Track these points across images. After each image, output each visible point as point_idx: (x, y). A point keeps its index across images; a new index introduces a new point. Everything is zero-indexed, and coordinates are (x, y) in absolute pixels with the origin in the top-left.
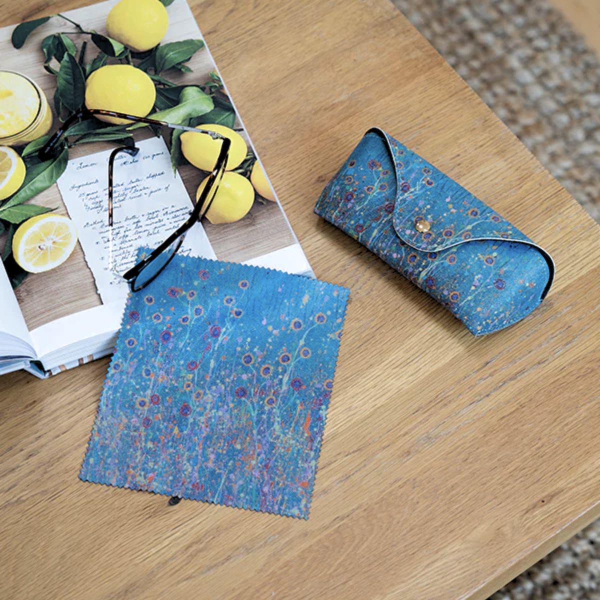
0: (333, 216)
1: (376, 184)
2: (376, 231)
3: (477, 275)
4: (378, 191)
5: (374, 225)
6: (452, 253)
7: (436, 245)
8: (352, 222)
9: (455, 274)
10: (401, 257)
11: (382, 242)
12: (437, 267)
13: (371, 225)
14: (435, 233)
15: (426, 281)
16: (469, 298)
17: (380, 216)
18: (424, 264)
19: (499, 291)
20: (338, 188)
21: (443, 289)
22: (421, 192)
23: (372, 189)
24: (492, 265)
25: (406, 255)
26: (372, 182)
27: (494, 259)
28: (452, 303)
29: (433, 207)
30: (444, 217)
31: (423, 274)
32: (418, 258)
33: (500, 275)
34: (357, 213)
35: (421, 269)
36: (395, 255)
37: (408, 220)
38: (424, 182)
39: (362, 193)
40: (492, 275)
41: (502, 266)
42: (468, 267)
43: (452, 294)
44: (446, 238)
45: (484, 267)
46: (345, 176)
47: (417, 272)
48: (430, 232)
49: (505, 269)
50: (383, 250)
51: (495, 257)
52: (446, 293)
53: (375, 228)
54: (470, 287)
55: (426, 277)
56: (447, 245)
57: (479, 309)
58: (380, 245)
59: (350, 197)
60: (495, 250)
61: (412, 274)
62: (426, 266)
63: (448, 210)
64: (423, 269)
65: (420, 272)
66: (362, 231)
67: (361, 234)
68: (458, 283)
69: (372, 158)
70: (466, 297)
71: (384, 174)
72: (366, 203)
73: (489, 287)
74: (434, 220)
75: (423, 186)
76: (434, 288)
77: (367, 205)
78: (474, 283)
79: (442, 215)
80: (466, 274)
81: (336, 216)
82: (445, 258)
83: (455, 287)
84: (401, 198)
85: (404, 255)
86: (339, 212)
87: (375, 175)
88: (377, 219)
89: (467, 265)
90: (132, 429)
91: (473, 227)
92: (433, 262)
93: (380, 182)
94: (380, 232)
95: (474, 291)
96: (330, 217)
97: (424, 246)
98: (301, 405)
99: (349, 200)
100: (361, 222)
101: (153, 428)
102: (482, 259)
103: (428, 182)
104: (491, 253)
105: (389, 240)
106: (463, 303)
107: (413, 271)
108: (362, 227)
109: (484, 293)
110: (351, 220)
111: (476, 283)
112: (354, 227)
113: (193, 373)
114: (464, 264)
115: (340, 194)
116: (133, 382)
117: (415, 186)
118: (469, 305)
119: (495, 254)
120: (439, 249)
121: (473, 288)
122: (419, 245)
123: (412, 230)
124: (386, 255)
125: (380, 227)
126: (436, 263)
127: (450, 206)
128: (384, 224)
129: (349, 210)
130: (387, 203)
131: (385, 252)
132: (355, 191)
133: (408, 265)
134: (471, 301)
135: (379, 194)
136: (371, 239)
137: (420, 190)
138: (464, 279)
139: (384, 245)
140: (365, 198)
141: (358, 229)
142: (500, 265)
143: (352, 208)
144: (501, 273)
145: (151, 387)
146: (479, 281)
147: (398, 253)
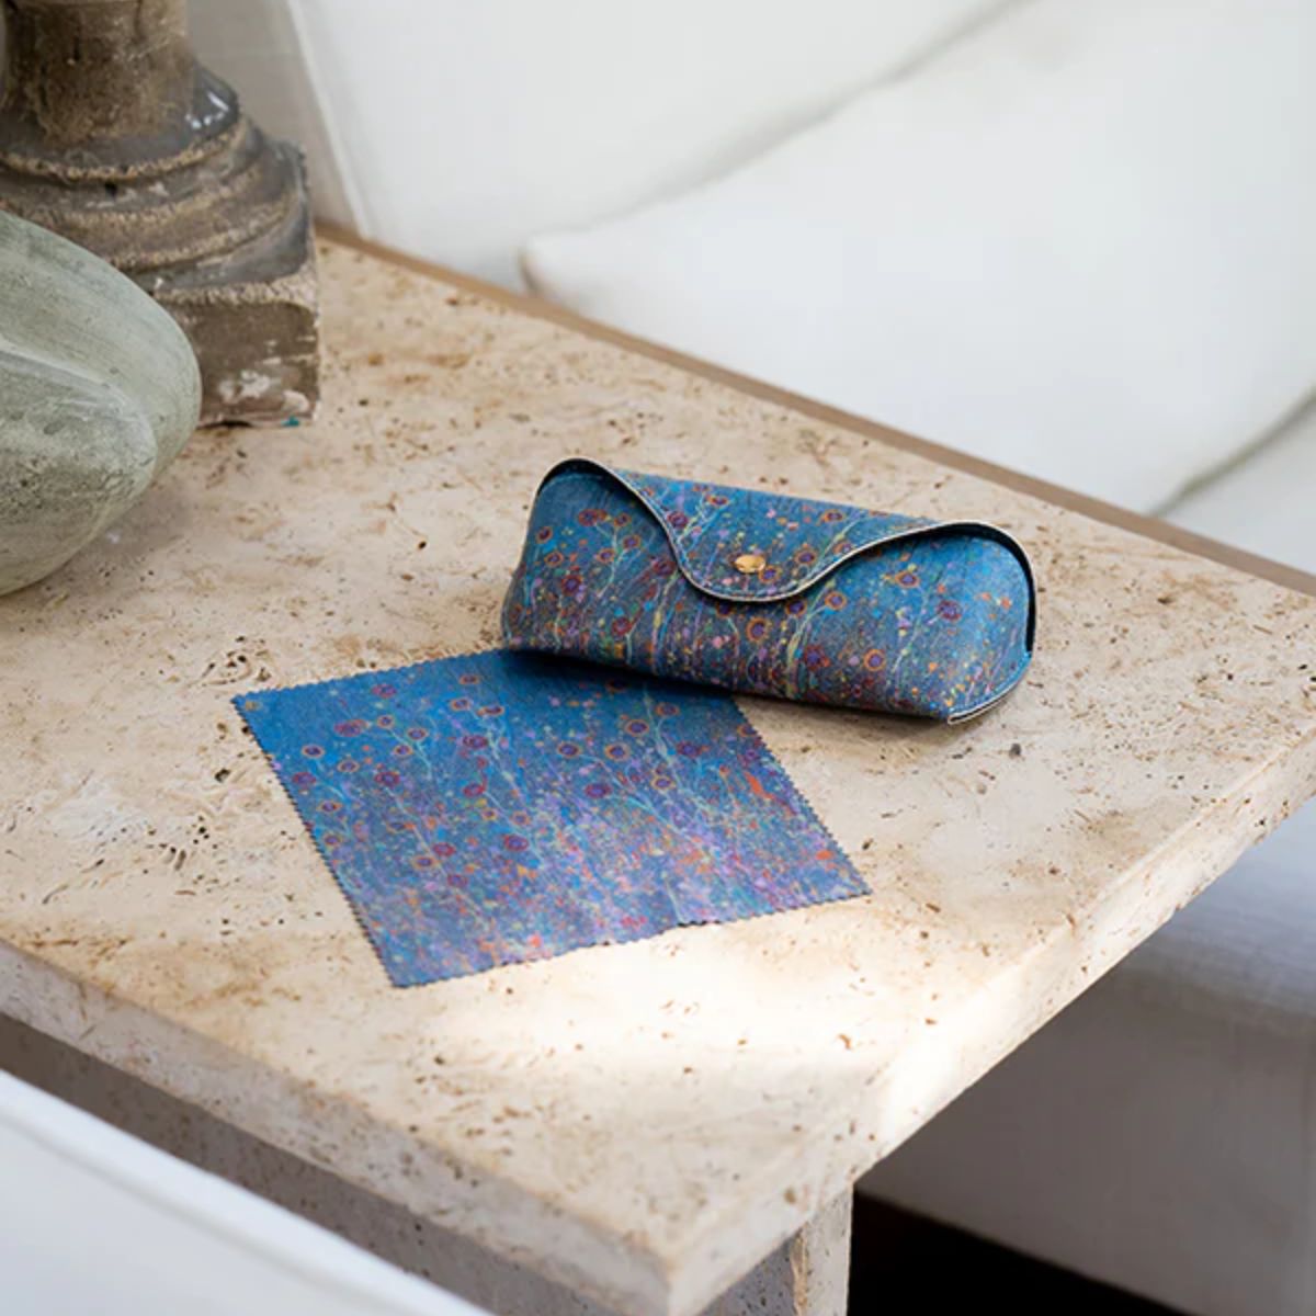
0: (556, 631)
1: (614, 544)
2: (658, 615)
3: (897, 608)
4: (625, 551)
5: (648, 605)
6: (830, 591)
7: (794, 582)
8: (601, 622)
9: (855, 622)
10: (733, 638)
11: (680, 630)
12: (814, 624)
13: (642, 610)
14: (781, 566)
15: (804, 658)
16: (904, 652)
17: (654, 586)
18: (784, 628)
19: (955, 622)
20: (537, 583)
21: (846, 657)
22: (712, 518)
23: (611, 553)
24: (917, 585)
25: (740, 631)
26: (606, 542)
27: (915, 575)
28: (876, 675)
29: (749, 532)
30: (780, 540)
31: (792, 647)
32: (768, 623)
33: (941, 596)
34: (604, 603)
35: (783, 641)
36: (717, 642)
37: (716, 565)
38: (708, 504)
39: (593, 566)
40: (926, 601)
41: (938, 579)
42: (874, 602)
43: (868, 657)
44: (805, 565)
45: (904, 592)
46: (541, 558)
47: (776, 650)
48: (771, 567)
49: (944, 583)
50: (689, 644)
51: (916, 571)
52: (854, 661)
53: (653, 610)
54: (896, 633)
55: (801, 652)
56: (815, 575)
57: (932, 666)
58: (678, 636)
59: (572, 584)
60: (909, 561)
61: (768, 660)
62: (792, 631)
63: (781, 528)
64: (789, 639)
65: (784, 648)
66: (628, 630)
67: (628, 636)
68: (868, 634)
69: (581, 510)
70: (898, 652)
71: (619, 523)
72: (611, 579)
73: (931, 622)
74: (765, 549)
75: (711, 510)
76: (826, 663)
77: (616, 582)
78: (900, 625)
79: (775, 537)
80: (877, 614)
81: (561, 627)
82: (822, 603)
83: (868, 642)
84: (680, 538)
85: (736, 631)
86: (564, 617)
87: (603, 532)
88: (650, 593)
89: (868, 600)
90: (438, 897)
91: (847, 534)
92: (801, 619)
93: (619, 537)
94: (667, 613)
95: (907, 637)
96: (550, 635)
97: (770, 591)
98: (723, 770)
99: (575, 589)
100: (620, 614)
101: (475, 884)
102: (892, 582)
103: (715, 501)
104: (905, 566)
105: (693, 619)
106: (896, 666)
107: (770, 653)
108: (623, 620)
109: (927, 635)
110: (596, 619)
111: (902, 621)
112: (607, 630)
113: (484, 797)
114: (863, 600)
115: (549, 589)
116: (381, 845)
117: (695, 513)
118: (910, 664)
119: (911, 567)
120: (804, 585)
121: (902, 633)
122: (761, 592)
123: (731, 576)
124: (698, 652)
125: (664, 603)
126: (809, 617)
127: (783, 521)
128: (668, 595)
129: (581, 606)
130: (653, 563)
131: (694, 646)
132: (578, 570)
133: (753, 647)
134: (909, 656)
135: (629, 554)
136: (654, 634)
137: (707, 516)
138: (876, 625)
139: (686, 632)
140: (606, 571)
141: (620, 629)
142: (934, 579)
143: (587, 598)
144: (941, 591)
145: (420, 837)
146: (908, 618)
147: (721, 634)
